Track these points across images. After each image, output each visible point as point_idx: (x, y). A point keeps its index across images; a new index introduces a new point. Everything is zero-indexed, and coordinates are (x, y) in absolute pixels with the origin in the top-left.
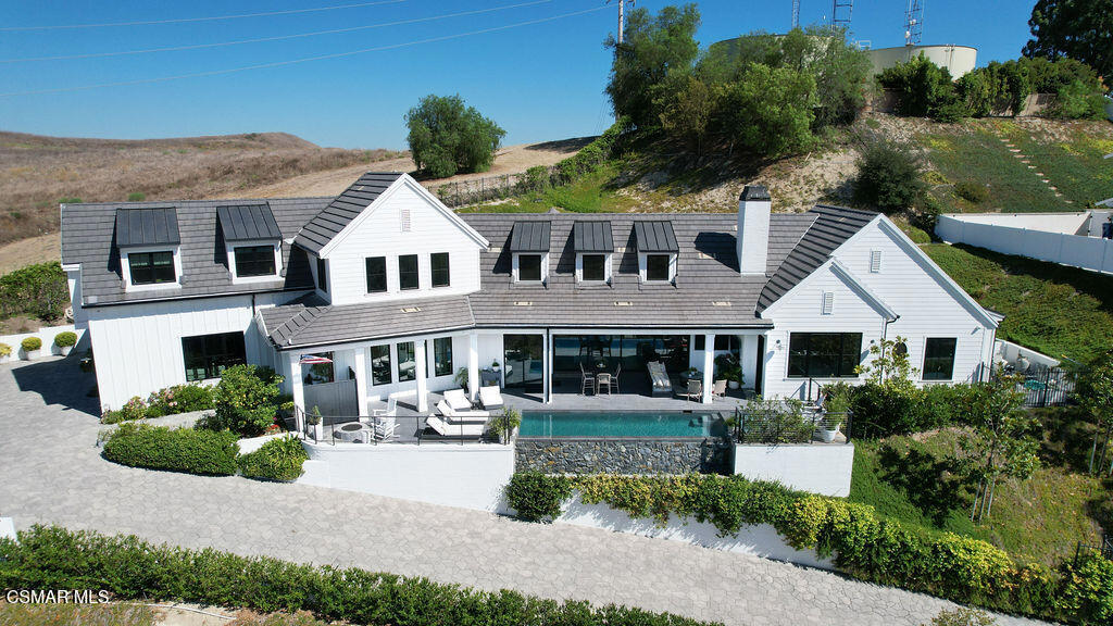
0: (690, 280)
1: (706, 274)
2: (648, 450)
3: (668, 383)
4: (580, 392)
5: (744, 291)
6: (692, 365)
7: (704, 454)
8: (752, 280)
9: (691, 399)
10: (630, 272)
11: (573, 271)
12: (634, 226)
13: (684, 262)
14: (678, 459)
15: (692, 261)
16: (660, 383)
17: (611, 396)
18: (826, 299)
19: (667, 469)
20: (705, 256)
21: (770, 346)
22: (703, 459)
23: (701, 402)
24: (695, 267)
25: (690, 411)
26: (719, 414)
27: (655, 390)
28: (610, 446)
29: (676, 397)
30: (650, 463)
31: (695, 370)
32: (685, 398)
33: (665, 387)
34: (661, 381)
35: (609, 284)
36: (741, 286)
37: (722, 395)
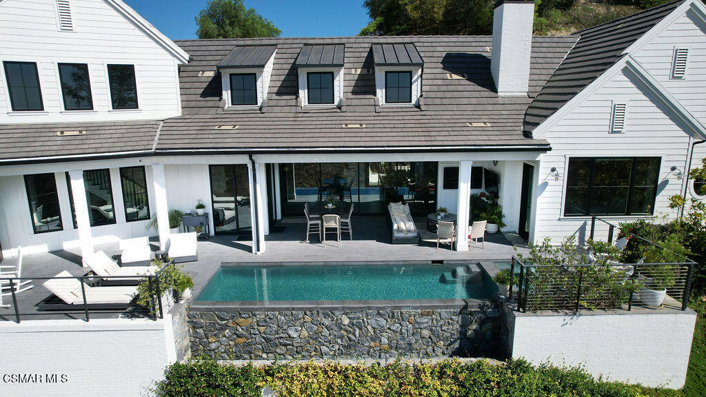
0: (438, 101)
1: (456, 94)
2: (382, 322)
3: (411, 226)
4: (303, 239)
5: (504, 112)
6: (440, 205)
7: (464, 326)
8: (512, 102)
9: (442, 246)
10: (365, 93)
11: (296, 94)
12: (371, 48)
13: (430, 82)
14: (426, 333)
15: (440, 82)
16: (402, 226)
17: (341, 243)
18: (617, 112)
19: (410, 349)
20: (455, 76)
21: (542, 175)
22: (463, 333)
23: (455, 249)
24: (444, 88)
25: (441, 262)
26: (479, 265)
27: (396, 235)
28: (326, 315)
29: (421, 243)
30: (385, 340)
31: (443, 210)
32: (433, 245)
33: (409, 231)
34: (403, 223)
35: (339, 107)
36: (500, 107)
37: (480, 240)
